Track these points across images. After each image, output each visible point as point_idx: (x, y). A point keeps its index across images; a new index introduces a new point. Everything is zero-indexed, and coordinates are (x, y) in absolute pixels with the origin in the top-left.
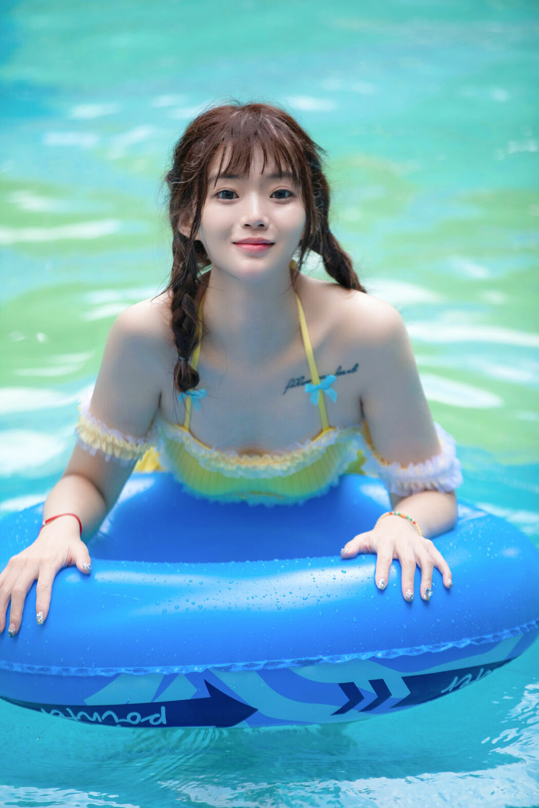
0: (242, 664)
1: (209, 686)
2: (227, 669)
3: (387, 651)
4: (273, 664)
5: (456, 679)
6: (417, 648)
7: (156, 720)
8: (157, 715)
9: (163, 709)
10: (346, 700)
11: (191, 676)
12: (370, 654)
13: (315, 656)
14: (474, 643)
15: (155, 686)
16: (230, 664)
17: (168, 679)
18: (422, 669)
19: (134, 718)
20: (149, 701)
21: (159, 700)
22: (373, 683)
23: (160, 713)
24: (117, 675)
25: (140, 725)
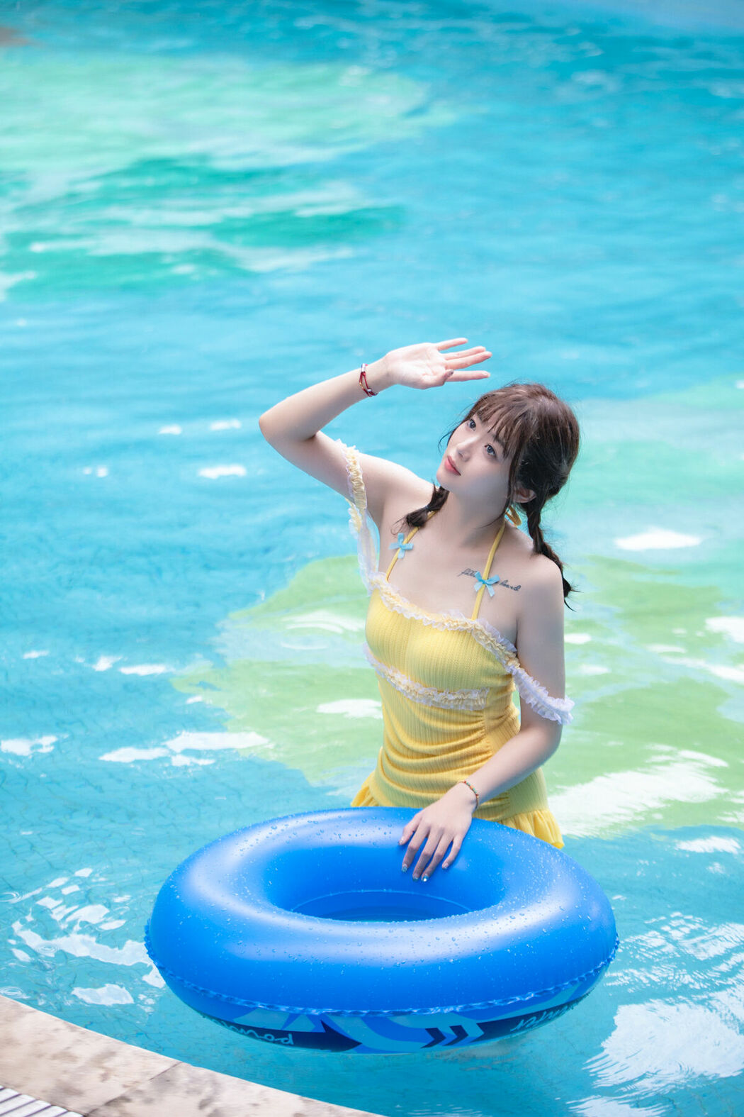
0: (350, 1011)
1: (324, 1024)
2: (337, 1014)
3: (464, 1005)
4: (373, 1013)
5: (523, 1021)
6: (490, 1002)
7: (286, 1041)
8: (286, 1039)
9: (290, 1036)
10: (431, 1039)
11: (312, 1017)
12: (452, 1009)
13: (406, 1008)
14: (536, 996)
15: (283, 1020)
16: (340, 1010)
17: (293, 1017)
18: (492, 1017)
19: (269, 1037)
20: (280, 1029)
21: (288, 1029)
22: (453, 1028)
23: (288, 1037)
24: (255, 1009)
25: (274, 1042)
